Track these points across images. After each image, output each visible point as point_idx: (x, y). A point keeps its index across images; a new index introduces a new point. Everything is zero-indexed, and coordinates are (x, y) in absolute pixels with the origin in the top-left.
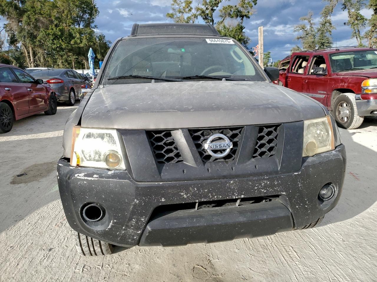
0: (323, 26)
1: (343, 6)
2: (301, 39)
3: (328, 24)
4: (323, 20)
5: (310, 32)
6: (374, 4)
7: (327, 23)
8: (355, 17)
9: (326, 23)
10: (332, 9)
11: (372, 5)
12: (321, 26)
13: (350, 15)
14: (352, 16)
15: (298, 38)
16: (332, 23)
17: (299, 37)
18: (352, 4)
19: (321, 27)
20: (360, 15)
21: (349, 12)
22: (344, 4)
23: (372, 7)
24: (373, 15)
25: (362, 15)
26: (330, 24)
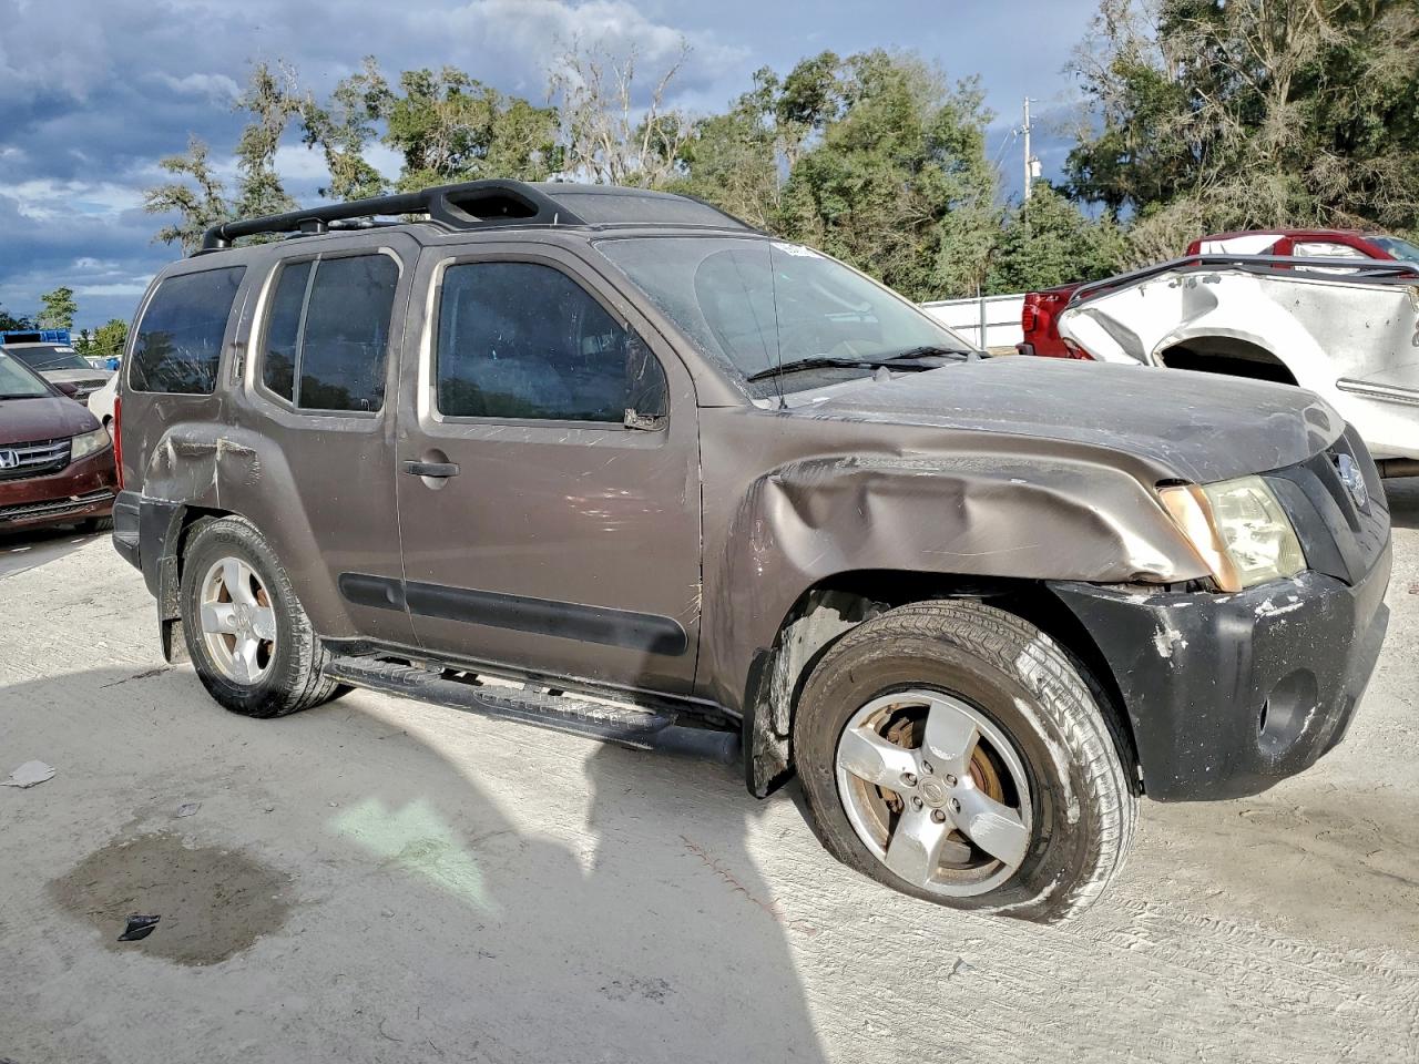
0: (256, 196)
1: (306, 132)
2: (178, 240)
3: (271, 190)
4: (251, 174)
5: (213, 216)
6: (405, 135)
7: (267, 186)
8: (351, 174)
9: (262, 184)
10: (274, 140)
11: (398, 138)
12: (248, 195)
13: (334, 164)
14: (342, 168)
15: (168, 238)
16: (283, 187)
17: (171, 230)
18: (331, 129)
19: (247, 199)
20: (366, 166)
21: (328, 153)
22: (308, 128)
23: (401, 143)
24: (403, 169)
25: (372, 166)
26: (278, 190)
